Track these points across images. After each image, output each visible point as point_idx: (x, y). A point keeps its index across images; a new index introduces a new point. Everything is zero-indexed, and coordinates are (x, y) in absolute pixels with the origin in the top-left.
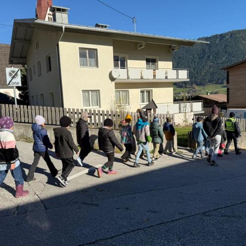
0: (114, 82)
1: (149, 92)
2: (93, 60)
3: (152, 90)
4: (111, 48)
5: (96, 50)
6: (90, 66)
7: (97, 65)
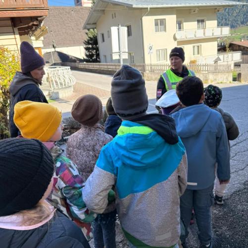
0: (176, 42)
1: (198, 47)
2: (162, 27)
3: (201, 45)
4: (175, 16)
5: (165, 19)
6: (161, 31)
7: (165, 30)
